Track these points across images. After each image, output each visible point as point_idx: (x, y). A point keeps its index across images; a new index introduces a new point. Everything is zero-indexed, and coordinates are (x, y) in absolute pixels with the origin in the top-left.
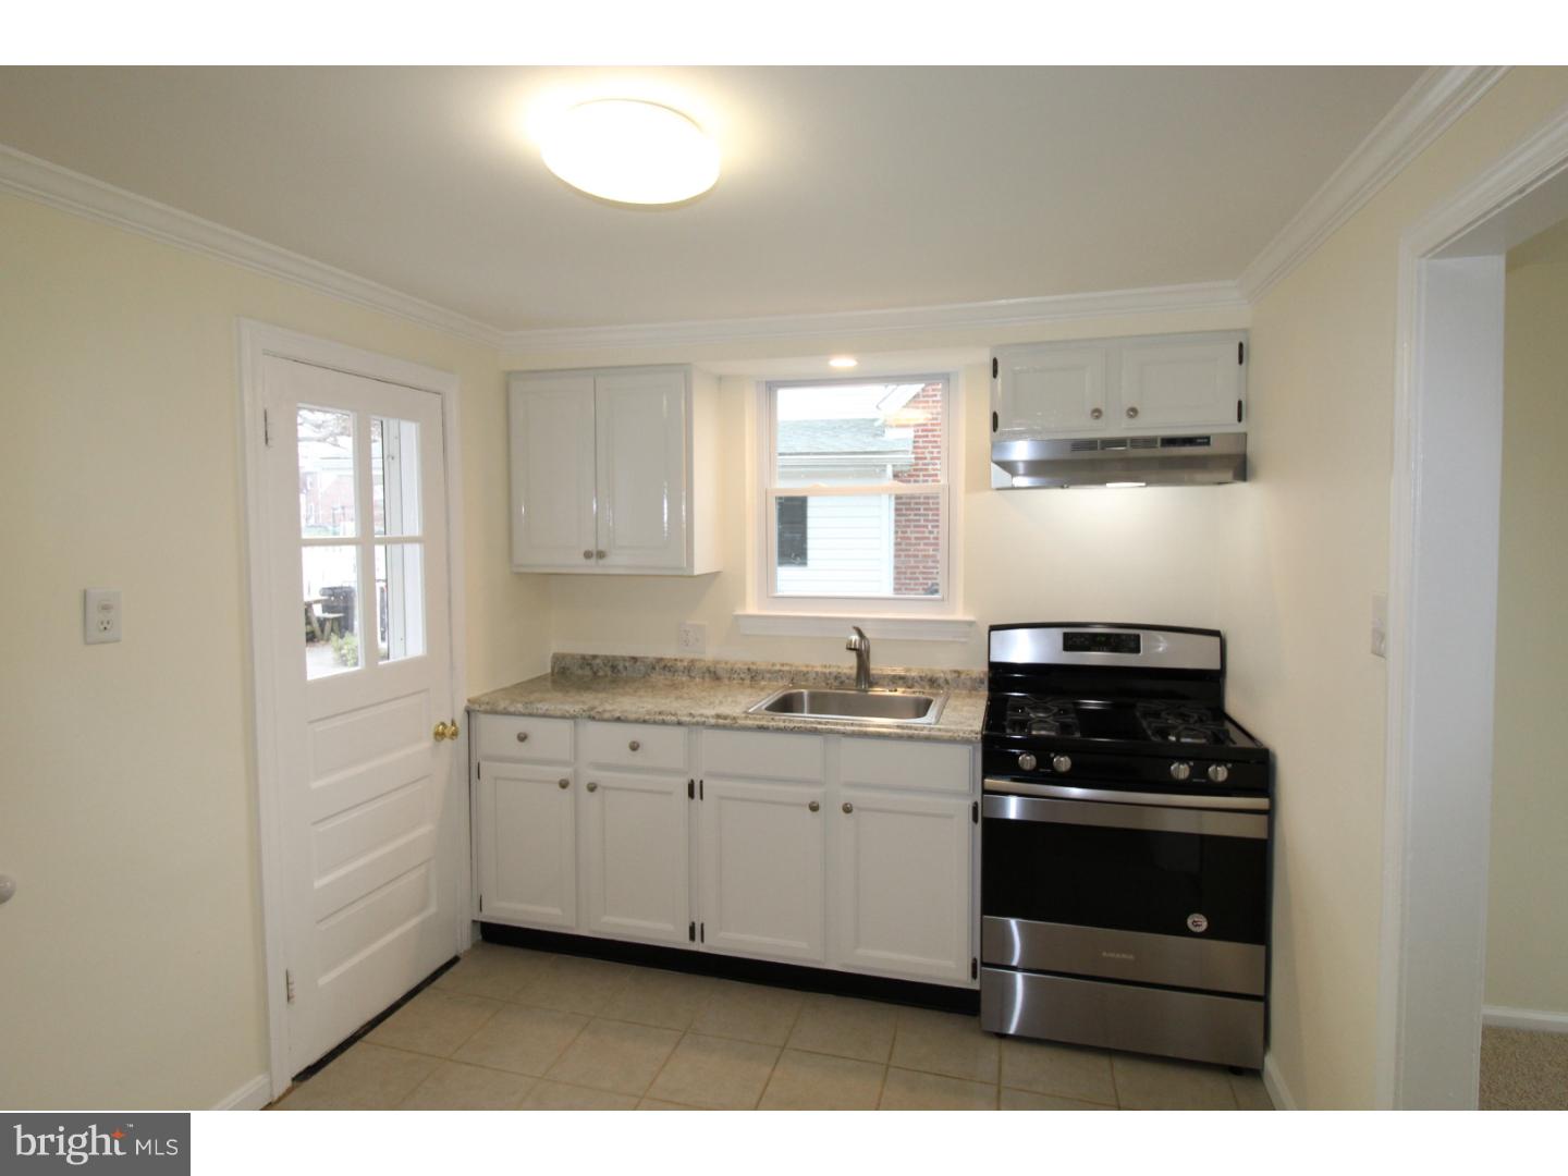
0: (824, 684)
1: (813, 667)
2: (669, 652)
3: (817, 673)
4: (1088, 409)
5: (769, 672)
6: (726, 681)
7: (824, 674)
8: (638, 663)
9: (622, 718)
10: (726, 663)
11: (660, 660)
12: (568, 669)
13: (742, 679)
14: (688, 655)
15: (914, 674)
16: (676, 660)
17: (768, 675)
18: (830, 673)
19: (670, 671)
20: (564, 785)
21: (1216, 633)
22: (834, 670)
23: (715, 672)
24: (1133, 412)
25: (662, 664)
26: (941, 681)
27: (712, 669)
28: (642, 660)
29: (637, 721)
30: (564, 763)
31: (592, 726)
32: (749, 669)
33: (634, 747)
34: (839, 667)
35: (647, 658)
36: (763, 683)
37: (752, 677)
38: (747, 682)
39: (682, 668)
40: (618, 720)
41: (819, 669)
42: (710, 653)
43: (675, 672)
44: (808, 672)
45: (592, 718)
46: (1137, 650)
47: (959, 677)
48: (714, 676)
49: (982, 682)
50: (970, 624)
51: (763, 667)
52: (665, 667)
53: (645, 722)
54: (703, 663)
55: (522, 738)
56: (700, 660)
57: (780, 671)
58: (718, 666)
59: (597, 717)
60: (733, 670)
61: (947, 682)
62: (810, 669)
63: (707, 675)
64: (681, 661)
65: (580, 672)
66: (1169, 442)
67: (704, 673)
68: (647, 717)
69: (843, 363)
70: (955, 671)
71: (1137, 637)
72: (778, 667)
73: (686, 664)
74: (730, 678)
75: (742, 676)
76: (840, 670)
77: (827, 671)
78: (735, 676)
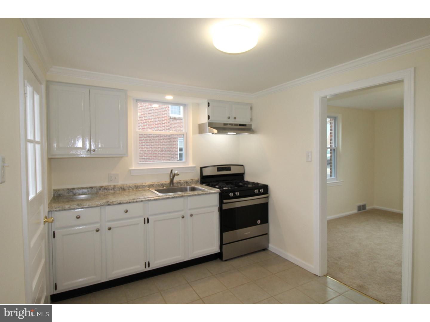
0: (158, 187)
1: (155, 183)
2: (105, 184)
3: (156, 184)
4: (227, 117)
5: (142, 186)
6: (127, 190)
7: (159, 184)
8: (94, 189)
9: (122, 202)
10: (127, 185)
11: (102, 187)
12: (61, 194)
13: (133, 189)
14: (112, 184)
15: (182, 181)
16: (108, 186)
17: (141, 187)
18: (160, 184)
19: (106, 190)
20: (97, 231)
21: (242, 165)
22: (161, 183)
23: (123, 188)
24: (235, 118)
25: (103, 188)
26: (189, 183)
27: (122, 187)
28: (95, 187)
29: (127, 203)
30: (97, 223)
31: (108, 208)
32: (135, 186)
33: (127, 211)
34: (162, 182)
35: (96, 186)
36: (140, 189)
37: (136, 188)
38: (135, 190)
39: (111, 188)
40: (120, 203)
41: (157, 183)
42: (120, 183)
43: (108, 190)
44: (154, 184)
45: (109, 205)
46: (230, 170)
47: (193, 181)
48: (123, 189)
49: (198, 181)
50: (195, 167)
51: (139, 184)
52: (104, 189)
53: (130, 203)
54: (118, 186)
55: (78, 217)
56: (117, 185)
57: (145, 185)
58: (124, 186)
59: (111, 204)
60: (130, 187)
61: (190, 182)
62: (154, 183)
63: (121, 189)
64: (110, 186)
65: (68, 195)
66: (240, 125)
67: (119, 189)
68: (130, 201)
69: (169, 98)
70: (192, 180)
71: (230, 168)
72: (144, 184)
73: (112, 187)
74: (129, 189)
75: (133, 188)
76: (163, 183)
77: (159, 183)
78: (130, 188)
